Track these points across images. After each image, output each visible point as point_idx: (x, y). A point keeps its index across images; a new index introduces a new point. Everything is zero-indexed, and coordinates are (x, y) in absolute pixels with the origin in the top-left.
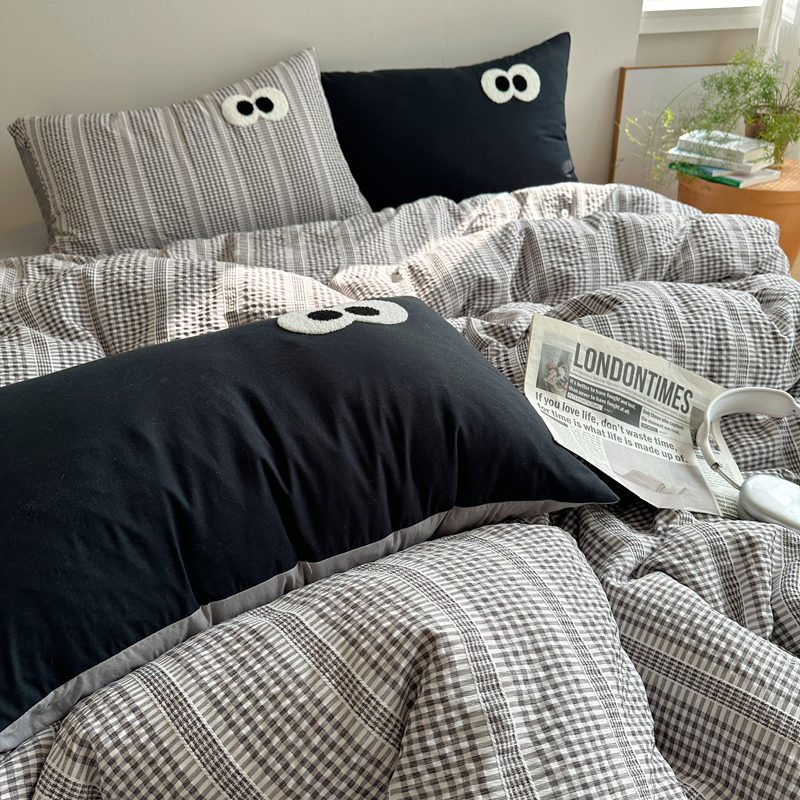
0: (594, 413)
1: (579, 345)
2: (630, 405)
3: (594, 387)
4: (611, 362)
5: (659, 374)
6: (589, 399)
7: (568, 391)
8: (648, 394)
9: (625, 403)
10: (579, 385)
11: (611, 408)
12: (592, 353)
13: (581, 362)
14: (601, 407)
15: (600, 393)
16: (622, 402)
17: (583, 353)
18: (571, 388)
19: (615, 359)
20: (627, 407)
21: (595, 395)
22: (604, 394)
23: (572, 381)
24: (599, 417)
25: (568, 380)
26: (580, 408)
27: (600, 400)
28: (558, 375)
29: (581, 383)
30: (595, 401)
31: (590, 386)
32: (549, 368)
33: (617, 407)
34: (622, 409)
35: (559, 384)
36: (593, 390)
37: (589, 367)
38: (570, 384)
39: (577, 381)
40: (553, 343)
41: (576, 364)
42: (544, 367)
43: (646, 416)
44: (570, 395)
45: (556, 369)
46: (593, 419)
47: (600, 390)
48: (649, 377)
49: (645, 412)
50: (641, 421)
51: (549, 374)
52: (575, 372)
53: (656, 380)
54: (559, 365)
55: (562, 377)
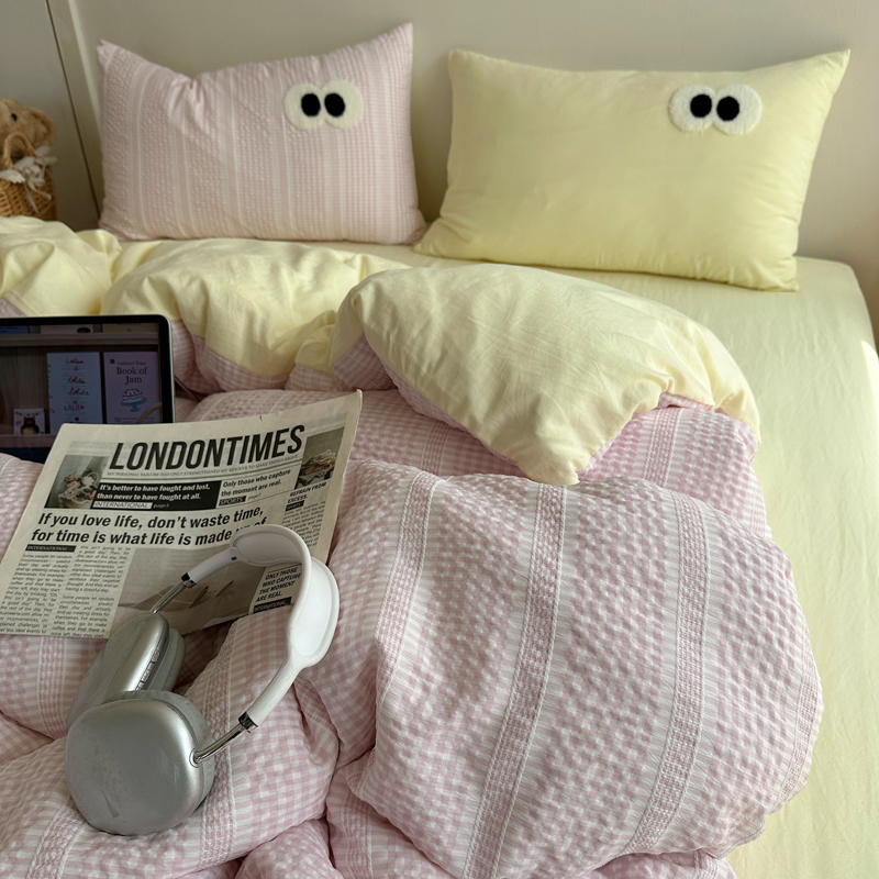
0: (135, 515)
1: (120, 445)
2: (199, 487)
3: (139, 485)
4: (169, 450)
5: (244, 435)
6: (132, 500)
7: (96, 499)
8: (230, 463)
9: (192, 488)
10: (115, 488)
11: (166, 502)
12: (140, 449)
13: (122, 461)
14: (149, 505)
15: (150, 489)
16: (185, 488)
17: (126, 452)
18: (101, 496)
19: (175, 444)
20: (192, 493)
21: (141, 493)
22: (156, 489)
23: (103, 487)
24: (144, 517)
25: (97, 489)
26: (113, 515)
27: (149, 498)
28: (82, 485)
29: (118, 485)
30: (140, 501)
31: (134, 485)
32: (68, 481)
33: (176, 497)
34: (185, 497)
35: (81, 496)
36: (137, 489)
37: (135, 463)
38: (99, 491)
39: (111, 485)
40: (80, 451)
41: (113, 466)
42: (61, 481)
43: (228, 489)
44: (96, 504)
45: (79, 480)
46: (134, 523)
47: (148, 485)
48: (227, 446)
49: (227, 484)
50: (220, 497)
51: (66, 488)
52: (108, 476)
53: (239, 445)
54: (85, 474)
55: (87, 487)
